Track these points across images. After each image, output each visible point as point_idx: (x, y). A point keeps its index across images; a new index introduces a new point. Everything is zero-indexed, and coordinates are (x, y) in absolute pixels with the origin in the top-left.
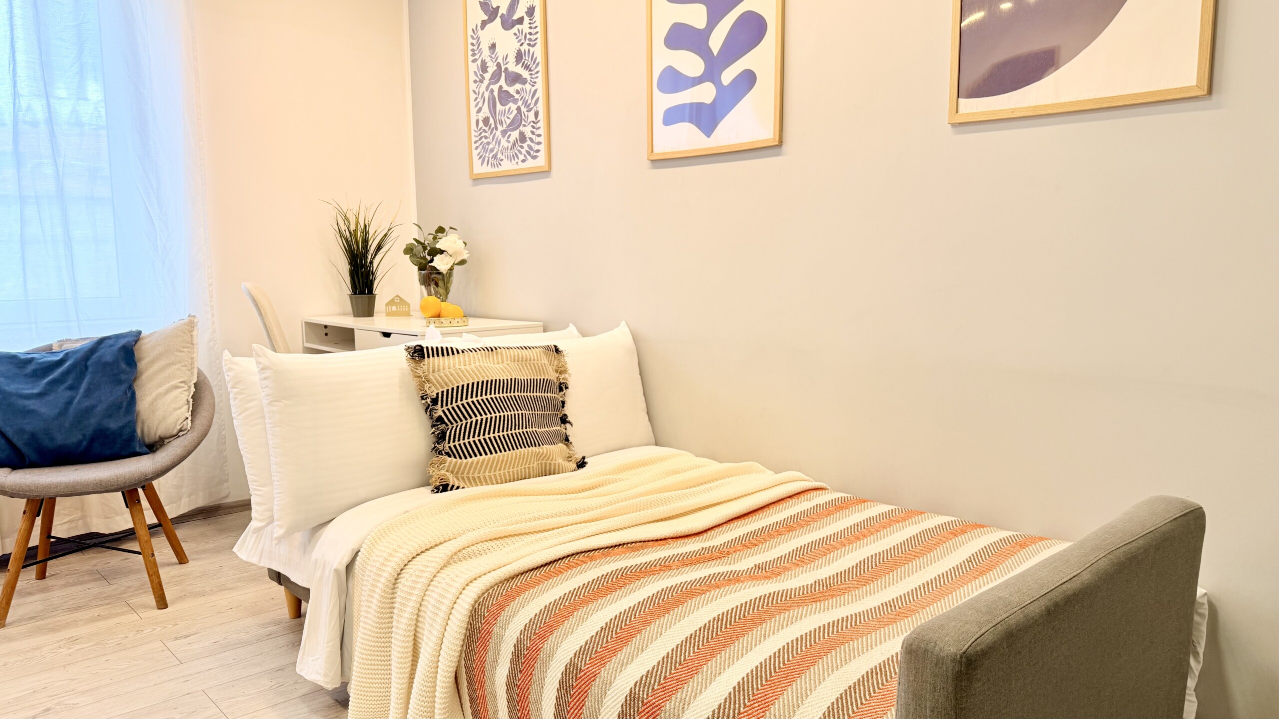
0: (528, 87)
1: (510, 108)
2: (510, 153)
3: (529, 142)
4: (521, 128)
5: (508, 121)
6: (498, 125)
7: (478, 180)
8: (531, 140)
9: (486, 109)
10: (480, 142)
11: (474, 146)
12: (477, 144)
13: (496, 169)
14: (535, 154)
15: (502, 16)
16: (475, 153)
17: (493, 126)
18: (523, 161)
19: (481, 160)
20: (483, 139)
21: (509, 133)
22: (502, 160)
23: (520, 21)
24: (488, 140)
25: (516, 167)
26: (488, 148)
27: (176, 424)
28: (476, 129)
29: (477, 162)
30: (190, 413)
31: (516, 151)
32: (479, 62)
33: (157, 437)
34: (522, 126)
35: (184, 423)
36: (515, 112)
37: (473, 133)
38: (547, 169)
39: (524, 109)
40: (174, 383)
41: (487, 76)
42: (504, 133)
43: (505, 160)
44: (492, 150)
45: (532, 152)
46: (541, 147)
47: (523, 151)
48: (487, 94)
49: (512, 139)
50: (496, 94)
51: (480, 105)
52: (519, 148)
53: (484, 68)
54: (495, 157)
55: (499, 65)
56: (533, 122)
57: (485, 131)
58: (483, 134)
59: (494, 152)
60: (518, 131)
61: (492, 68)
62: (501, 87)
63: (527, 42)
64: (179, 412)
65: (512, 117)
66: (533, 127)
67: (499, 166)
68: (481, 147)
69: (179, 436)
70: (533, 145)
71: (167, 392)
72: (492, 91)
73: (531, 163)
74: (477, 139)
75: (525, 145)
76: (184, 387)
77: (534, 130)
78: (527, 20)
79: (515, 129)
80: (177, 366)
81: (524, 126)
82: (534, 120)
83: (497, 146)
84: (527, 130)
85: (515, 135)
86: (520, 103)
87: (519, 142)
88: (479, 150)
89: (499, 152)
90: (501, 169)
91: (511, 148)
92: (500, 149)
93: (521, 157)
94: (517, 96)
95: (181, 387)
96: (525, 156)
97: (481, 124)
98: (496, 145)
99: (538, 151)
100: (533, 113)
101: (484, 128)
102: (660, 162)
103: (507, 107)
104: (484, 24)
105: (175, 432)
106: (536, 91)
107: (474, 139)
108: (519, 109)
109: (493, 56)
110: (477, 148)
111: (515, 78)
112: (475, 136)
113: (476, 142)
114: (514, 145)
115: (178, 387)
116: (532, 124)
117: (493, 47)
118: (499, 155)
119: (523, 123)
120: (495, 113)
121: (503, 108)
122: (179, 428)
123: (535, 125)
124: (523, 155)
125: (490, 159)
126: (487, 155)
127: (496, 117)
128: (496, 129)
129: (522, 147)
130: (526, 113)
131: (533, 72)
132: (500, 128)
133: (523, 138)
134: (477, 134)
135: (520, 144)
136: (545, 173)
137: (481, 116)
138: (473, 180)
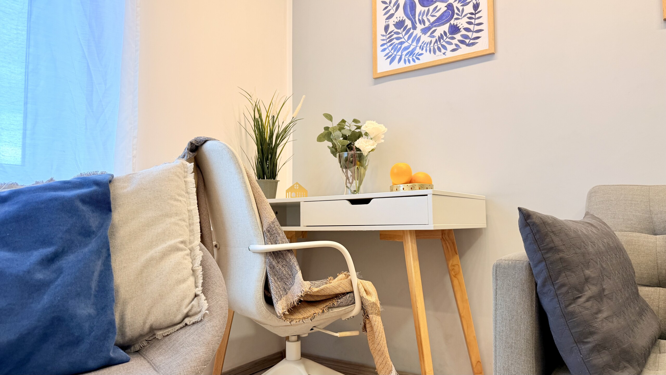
1: (437, 7)
2: (434, 46)
4: (452, 22)
5: (432, 19)
6: (418, 25)
7: (383, 78)
8: (467, 30)
9: (400, 15)
10: (389, 44)
11: (380, 48)
12: (385, 46)
13: (412, 63)
14: (473, 41)
16: (381, 55)
18: (453, 50)
19: (389, 59)
20: (395, 40)
21: (434, 29)
22: (422, 54)
24: (403, 40)
25: (444, 57)
26: (401, 47)
27: (180, 306)
28: (385, 34)
29: (383, 62)
30: (200, 288)
31: (444, 43)
33: (147, 326)
34: (453, 20)
35: (193, 303)
37: (379, 38)
38: (489, 53)
39: (456, 5)
40: (172, 242)
42: (425, 31)
43: (426, 53)
44: (406, 49)
45: (467, 41)
46: (483, 34)
47: (454, 41)
49: (437, 34)
51: (392, 12)
52: (448, 40)
54: (411, 53)
56: (472, 14)
57: (397, 33)
58: (395, 36)
59: (410, 49)
60: (447, 25)
64: (184, 286)
65: (438, 14)
66: (470, 18)
67: (416, 60)
68: (390, 48)
69: (186, 324)
70: (469, 34)
71: (164, 255)
73: (464, 51)
75: (458, 37)
76: (185, 250)
77: (473, 21)
79: (444, 24)
80: (173, 220)
81: (457, 19)
82: (474, 12)
83: (415, 44)
84: (462, 23)
85: (443, 29)
87: (448, 34)
88: (387, 51)
89: (418, 48)
90: (418, 62)
91: (436, 42)
92: (419, 45)
93: (451, 47)
95: (182, 250)
96: (456, 45)
97: (392, 28)
98: (412, 42)
99: (478, 38)
100: (470, 6)
101: (396, 30)
103: (432, 8)
105: (179, 317)
107: (380, 43)
110: (384, 50)
112: (383, 40)
113: (382, 45)
114: (441, 37)
115: (178, 249)
116: (469, 15)
118: (418, 50)
119: (456, 16)
120: (414, 15)
122: (185, 311)
123: (473, 16)
124: (454, 45)
125: (403, 57)
126: (399, 53)
127: (415, 18)
128: (414, 28)
129: (453, 38)
130: (461, 8)
132: (420, 27)
133: (455, 29)
135: (450, 36)
136: (486, 57)
137: (392, 22)
138: (376, 79)
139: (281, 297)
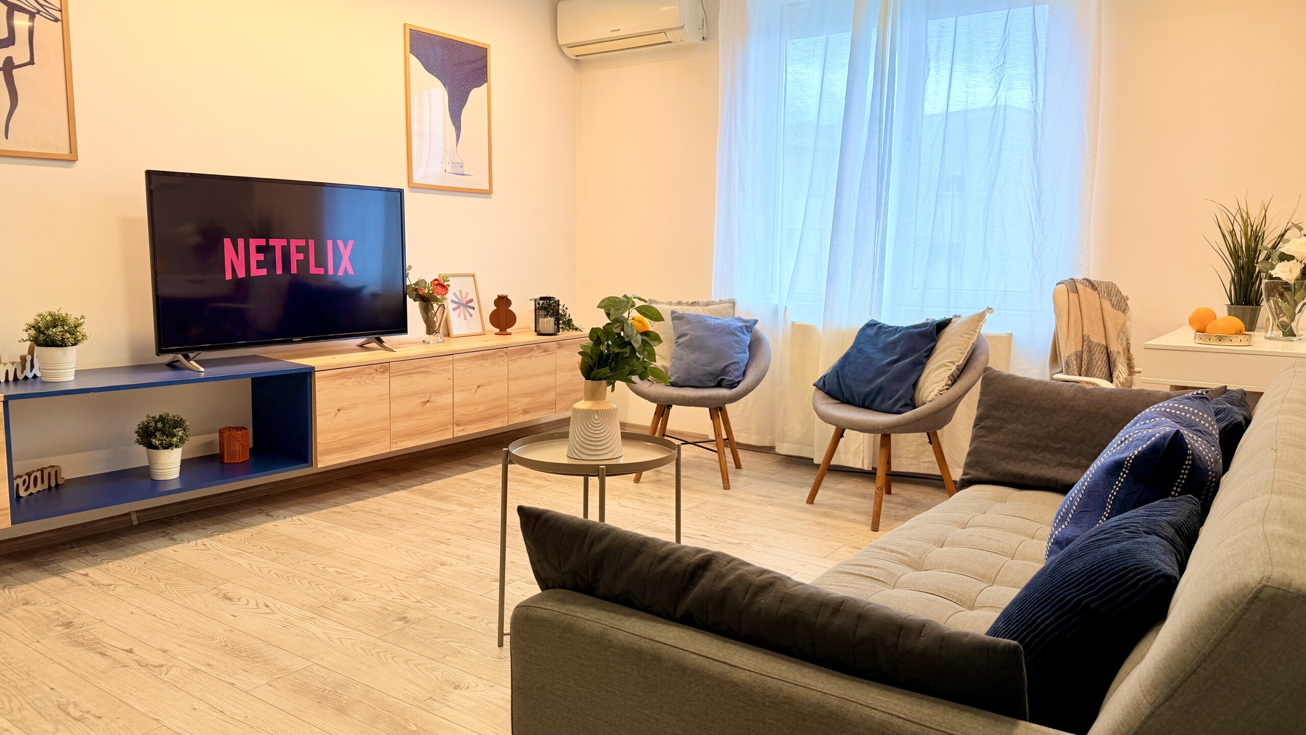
40: (944, 361)
64: (935, 385)
71: (938, 368)
95: (948, 366)
115: (945, 366)
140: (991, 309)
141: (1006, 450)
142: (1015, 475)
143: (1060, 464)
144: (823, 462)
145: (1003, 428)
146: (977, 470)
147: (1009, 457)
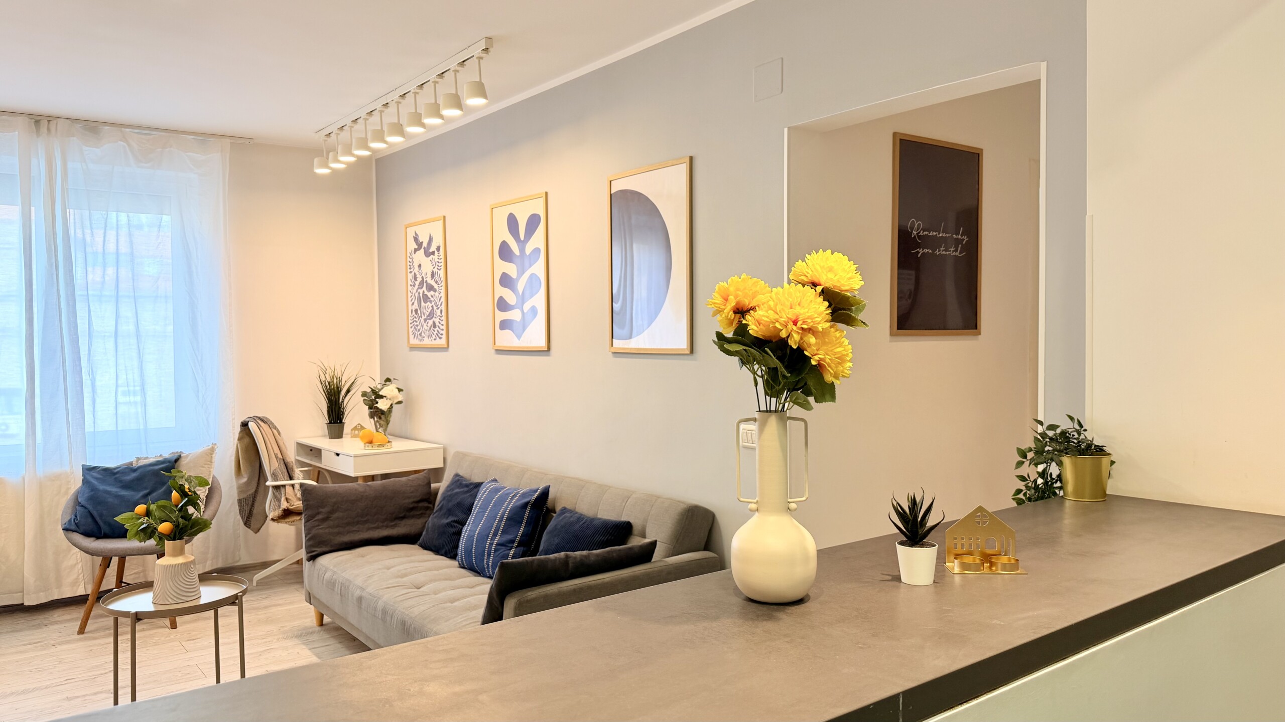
0: (437, 294)
1: (428, 306)
2: (428, 333)
3: (437, 328)
4: (434, 319)
5: (428, 313)
6: (422, 315)
7: (413, 348)
8: (439, 327)
9: (416, 306)
11: (410, 326)
12: (412, 325)
13: (421, 343)
14: (441, 336)
15: (424, 248)
16: (411, 330)
17: (420, 315)
18: (435, 339)
19: (414, 335)
20: (415, 322)
21: (428, 321)
22: (424, 337)
23: (433, 253)
24: (417, 324)
25: (431, 343)
26: (417, 329)
28: (411, 315)
29: (411, 336)
31: (431, 333)
32: (413, 274)
36: (431, 308)
37: (410, 318)
38: (446, 346)
39: (435, 308)
41: (417, 283)
42: (425, 320)
43: (426, 337)
44: (419, 330)
45: (439, 335)
46: (444, 332)
47: (435, 333)
48: (417, 294)
49: (429, 325)
50: (421, 295)
51: (413, 301)
53: (415, 278)
54: (421, 334)
55: (422, 278)
58: (415, 319)
59: (420, 332)
60: (432, 320)
61: (419, 279)
62: (424, 292)
63: (437, 267)
65: (429, 311)
66: (440, 319)
67: (423, 341)
68: (413, 327)
70: (439, 330)
72: (419, 293)
73: (438, 342)
74: (412, 322)
77: (440, 321)
78: (436, 253)
82: (440, 315)
84: (437, 320)
85: (431, 322)
86: (433, 303)
87: (432, 327)
89: (423, 332)
90: (424, 343)
91: (429, 331)
92: (423, 330)
93: (434, 337)
94: (432, 299)
97: (414, 313)
98: (421, 327)
99: (442, 334)
100: (439, 311)
101: (415, 315)
102: (499, 351)
103: (427, 304)
104: (416, 250)
106: (441, 297)
107: (410, 322)
108: (432, 307)
109: (420, 271)
110: (411, 327)
111: (431, 288)
112: (411, 320)
114: (430, 329)
116: (439, 317)
117: (420, 266)
118: (423, 334)
119: (435, 316)
120: (421, 308)
121: (424, 304)
125: (418, 335)
126: (417, 333)
127: (421, 310)
128: (421, 317)
129: (434, 331)
130: (436, 310)
131: (440, 286)
132: (423, 317)
133: (434, 325)
134: (412, 318)
135: (433, 329)
136: (446, 348)
137: (414, 308)
138: (411, 348)
139: (275, 510)
140: (215, 444)
141: (336, 530)
142: (346, 543)
143: (369, 529)
144: (93, 592)
145: (330, 517)
146: (321, 547)
147: (339, 533)
